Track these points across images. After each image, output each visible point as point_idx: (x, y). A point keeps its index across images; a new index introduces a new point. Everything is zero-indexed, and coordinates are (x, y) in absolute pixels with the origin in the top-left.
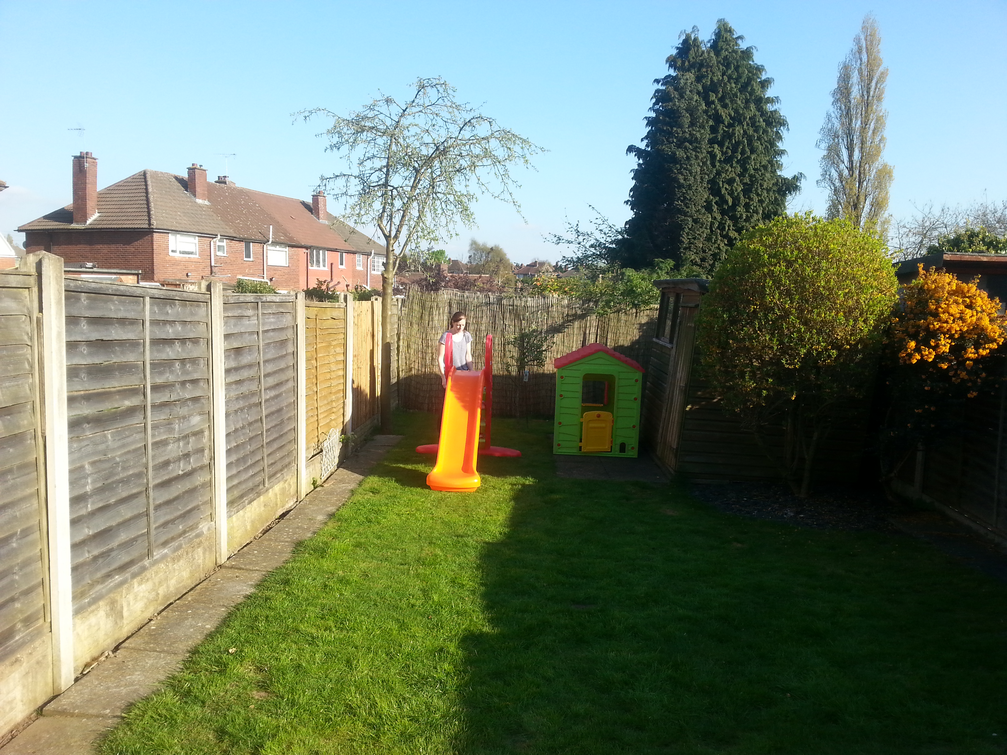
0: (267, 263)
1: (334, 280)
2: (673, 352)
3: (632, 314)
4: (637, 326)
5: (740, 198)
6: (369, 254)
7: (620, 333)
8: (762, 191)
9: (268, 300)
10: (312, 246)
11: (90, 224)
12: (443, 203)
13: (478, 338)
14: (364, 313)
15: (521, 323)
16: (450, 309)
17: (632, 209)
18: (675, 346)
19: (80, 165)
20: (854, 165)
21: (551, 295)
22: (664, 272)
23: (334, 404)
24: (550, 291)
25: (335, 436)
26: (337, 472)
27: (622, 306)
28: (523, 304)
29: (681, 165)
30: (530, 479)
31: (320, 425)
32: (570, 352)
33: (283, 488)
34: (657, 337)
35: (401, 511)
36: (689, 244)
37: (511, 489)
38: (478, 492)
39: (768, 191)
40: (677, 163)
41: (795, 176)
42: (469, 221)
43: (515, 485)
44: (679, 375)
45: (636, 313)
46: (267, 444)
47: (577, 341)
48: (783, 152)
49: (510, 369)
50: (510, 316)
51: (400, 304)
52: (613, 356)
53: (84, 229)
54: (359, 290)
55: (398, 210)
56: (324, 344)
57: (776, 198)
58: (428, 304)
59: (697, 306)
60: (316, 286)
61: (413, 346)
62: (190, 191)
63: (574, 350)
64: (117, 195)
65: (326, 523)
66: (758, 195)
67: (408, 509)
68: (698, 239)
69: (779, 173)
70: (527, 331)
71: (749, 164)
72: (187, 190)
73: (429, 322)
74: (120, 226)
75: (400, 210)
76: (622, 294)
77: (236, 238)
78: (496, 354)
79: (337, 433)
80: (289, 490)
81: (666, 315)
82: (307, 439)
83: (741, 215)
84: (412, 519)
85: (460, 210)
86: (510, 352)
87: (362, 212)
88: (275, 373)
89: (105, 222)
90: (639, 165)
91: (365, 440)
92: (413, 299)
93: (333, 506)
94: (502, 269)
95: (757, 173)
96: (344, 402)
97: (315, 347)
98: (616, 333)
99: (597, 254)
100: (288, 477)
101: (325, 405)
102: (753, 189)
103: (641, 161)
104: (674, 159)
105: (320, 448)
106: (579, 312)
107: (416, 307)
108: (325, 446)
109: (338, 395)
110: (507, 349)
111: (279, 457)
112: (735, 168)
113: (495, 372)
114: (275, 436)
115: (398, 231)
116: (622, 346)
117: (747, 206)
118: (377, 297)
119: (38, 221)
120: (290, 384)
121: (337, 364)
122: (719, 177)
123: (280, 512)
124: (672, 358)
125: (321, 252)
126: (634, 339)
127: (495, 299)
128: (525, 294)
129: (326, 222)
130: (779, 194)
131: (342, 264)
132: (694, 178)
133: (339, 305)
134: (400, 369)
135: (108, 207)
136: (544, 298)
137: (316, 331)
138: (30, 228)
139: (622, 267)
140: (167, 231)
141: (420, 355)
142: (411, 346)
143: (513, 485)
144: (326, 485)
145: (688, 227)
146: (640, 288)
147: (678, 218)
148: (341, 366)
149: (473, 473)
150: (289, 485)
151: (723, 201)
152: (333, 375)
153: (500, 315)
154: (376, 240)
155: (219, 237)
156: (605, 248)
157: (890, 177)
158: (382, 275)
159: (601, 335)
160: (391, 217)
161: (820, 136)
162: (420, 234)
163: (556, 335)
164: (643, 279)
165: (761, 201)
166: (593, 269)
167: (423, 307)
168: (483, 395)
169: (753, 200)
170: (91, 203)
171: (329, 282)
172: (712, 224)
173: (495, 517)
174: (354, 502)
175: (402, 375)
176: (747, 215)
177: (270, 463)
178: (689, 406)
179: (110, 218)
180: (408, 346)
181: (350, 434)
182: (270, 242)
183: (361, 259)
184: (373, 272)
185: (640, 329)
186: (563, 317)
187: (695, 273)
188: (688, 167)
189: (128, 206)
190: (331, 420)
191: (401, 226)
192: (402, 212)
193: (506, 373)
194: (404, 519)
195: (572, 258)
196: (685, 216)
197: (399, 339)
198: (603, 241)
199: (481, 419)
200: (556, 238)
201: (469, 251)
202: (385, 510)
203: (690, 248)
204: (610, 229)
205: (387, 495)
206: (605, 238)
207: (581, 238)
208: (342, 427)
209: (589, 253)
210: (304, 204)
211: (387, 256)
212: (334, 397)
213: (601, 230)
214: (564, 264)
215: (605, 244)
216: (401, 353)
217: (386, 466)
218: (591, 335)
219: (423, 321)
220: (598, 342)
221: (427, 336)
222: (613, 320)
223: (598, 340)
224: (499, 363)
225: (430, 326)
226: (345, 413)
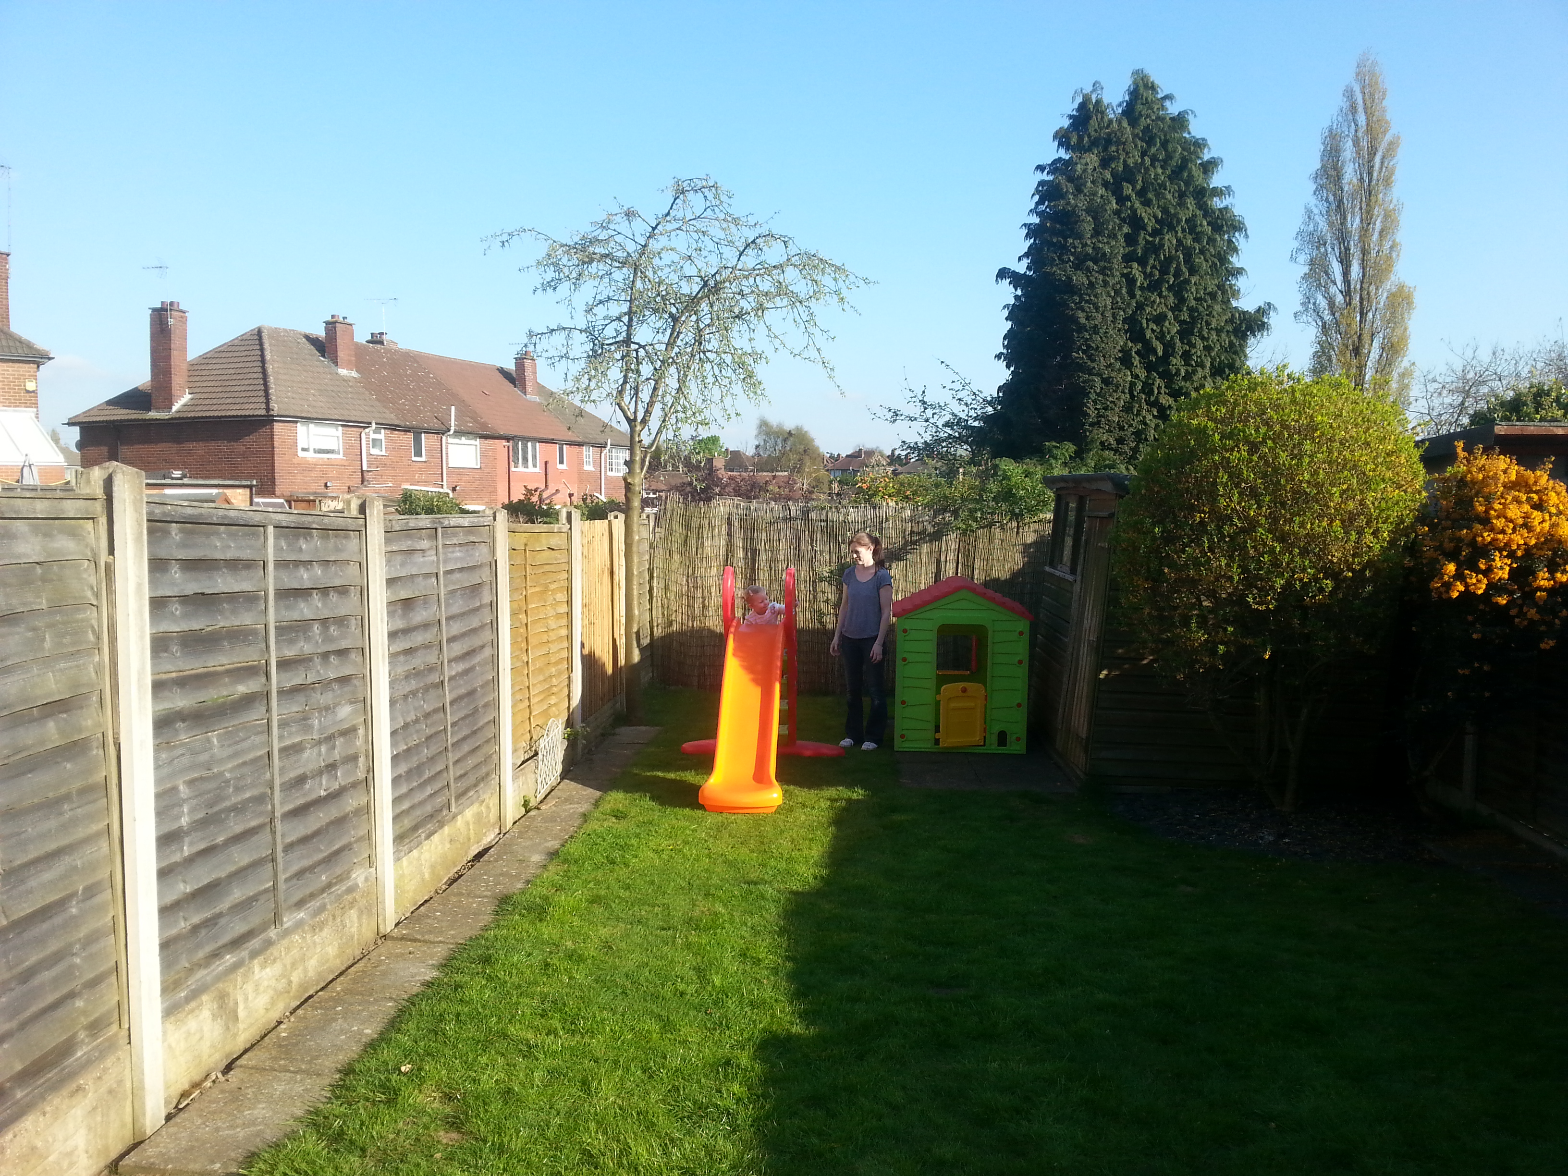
0: (447, 464)
1: (550, 487)
2: (1077, 587)
3: (1011, 529)
4: (1020, 548)
5: (1175, 344)
6: (603, 446)
7: (993, 560)
8: (1209, 333)
9: (452, 524)
10: (515, 436)
11: (177, 412)
12: (715, 367)
13: (773, 572)
14: (597, 538)
15: (839, 549)
16: (730, 529)
17: (1008, 367)
18: (1079, 578)
19: (161, 321)
20: (1352, 287)
21: (884, 504)
22: (1060, 462)
23: (554, 680)
24: (882, 497)
25: (556, 731)
26: (560, 787)
27: (996, 518)
28: (842, 519)
29: (1081, 296)
30: (860, 791)
31: (533, 714)
32: (917, 591)
33: (478, 813)
34: (1052, 565)
35: (660, 845)
36: (1097, 417)
37: (831, 807)
38: (779, 813)
39: (1219, 331)
40: (1074, 293)
41: (1260, 307)
42: (756, 393)
43: (836, 800)
44: (1086, 624)
45: (1018, 528)
46: (453, 745)
47: (927, 574)
48: (1240, 271)
49: (824, 620)
50: (822, 537)
51: (652, 524)
52: (984, 595)
53: (169, 419)
54: (588, 501)
55: (648, 379)
56: (537, 589)
57: (1231, 342)
58: (695, 522)
59: (1112, 515)
60: (522, 498)
61: (674, 588)
62: (329, 357)
63: (923, 587)
64: (217, 367)
65: (545, 867)
66: (1203, 338)
67: (671, 842)
68: (1112, 409)
69: (1234, 304)
70: (848, 560)
71: (1187, 292)
72: (323, 356)
73: (697, 549)
74: (223, 414)
75: (650, 379)
76: (994, 499)
77: (399, 426)
78: (802, 597)
79: (560, 726)
80: (488, 816)
81: (1065, 530)
82: (513, 735)
83: (1178, 370)
84: (678, 858)
85: (742, 377)
86: (824, 593)
87: (593, 384)
88: (463, 635)
89: (200, 408)
90: (1017, 297)
91: (603, 735)
92: (673, 514)
93: (555, 839)
94: (808, 463)
95: (1201, 305)
96: (569, 677)
97: (524, 593)
98: (988, 560)
99: (955, 437)
100: (486, 796)
101: (540, 682)
102: (1196, 330)
103: (1019, 292)
104: (1069, 288)
105: (533, 749)
106: (930, 529)
107: (678, 528)
108: (542, 746)
109: (560, 667)
110: (818, 589)
111: (472, 765)
112: (1165, 297)
113: (800, 624)
114: (465, 732)
115: (648, 412)
116: (997, 580)
117: (1186, 356)
118: (616, 513)
119: (99, 408)
120: (487, 652)
121: (557, 619)
122: (1141, 313)
123: (475, 850)
124: (1075, 597)
125: (530, 444)
126: (1015, 568)
127: (798, 512)
128: (844, 502)
129: (537, 399)
130: (1236, 336)
131: (561, 462)
132: (1102, 314)
133: (560, 528)
134: (655, 624)
135: (205, 384)
136: (875, 508)
137: (525, 568)
138: (87, 419)
139: (994, 457)
140: (295, 419)
141: (685, 602)
142: (670, 588)
143: (833, 800)
144: (543, 807)
145: (1095, 392)
146: (1023, 490)
147: (1079, 377)
148: (564, 622)
149: (770, 783)
150: (488, 807)
151: (1148, 349)
152: (553, 636)
153: (807, 535)
154: (614, 424)
155: (374, 426)
156: (967, 427)
157: (1410, 304)
158: (625, 479)
159: (963, 564)
160: (636, 390)
161: (1296, 244)
162: (681, 415)
163: (894, 565)
164: (1027, 474)
165: (1208, 349)
166: (950, 460)
167: (688, 527)
168: (783, 661)
169: (1195, 347)
170: (178, 379)
171: (543, 491)
172: (1132, 385)
173: (806, 852)
174: (588, 832)
175: (658, 632)
176: (1187, 371)
177: (458, 774)
178: (1105, 672)
179: (207, 402)
180: (666, 588)
181: (579, 726)
182: (452, 432)
183: (591, 453)
184: (609, 474)
185: (1024, 552)
186: (904, 537)
187: (1107, 462)
188: (1092, 298)
189: (234, 383)
190: (550, 706)
191: (651, 404)
192: (653, 383)
193: (817, 625)
194: (666, 858)
195: (916, 443)
196: (1090, 374)
197: (652, 577)
198: (963, 416)
199: (781, 698)
200: (891, 414)
201: (757, 436)
202: (635, 844)
203: (1099, 423)
204: (973, 397)
205: (639, 821)
206: (966, 412)
207: (929, 412)
208: (567, 715)
209: (942, 435)
210: (502, 371)
211: (631, 449)
212: (554, 669)
213: (960, 400)
214: (904, 453)
215: (967, 421)
216: (655, 599)
217: (636, 774)
218: (948, 565)
219: (688, 548)
220: (959, 575)
221: (695, 571)
222: (981, 540)
223: (959, 572)
224: (806, 610)
225: (699, 556)
226: (571, 695)
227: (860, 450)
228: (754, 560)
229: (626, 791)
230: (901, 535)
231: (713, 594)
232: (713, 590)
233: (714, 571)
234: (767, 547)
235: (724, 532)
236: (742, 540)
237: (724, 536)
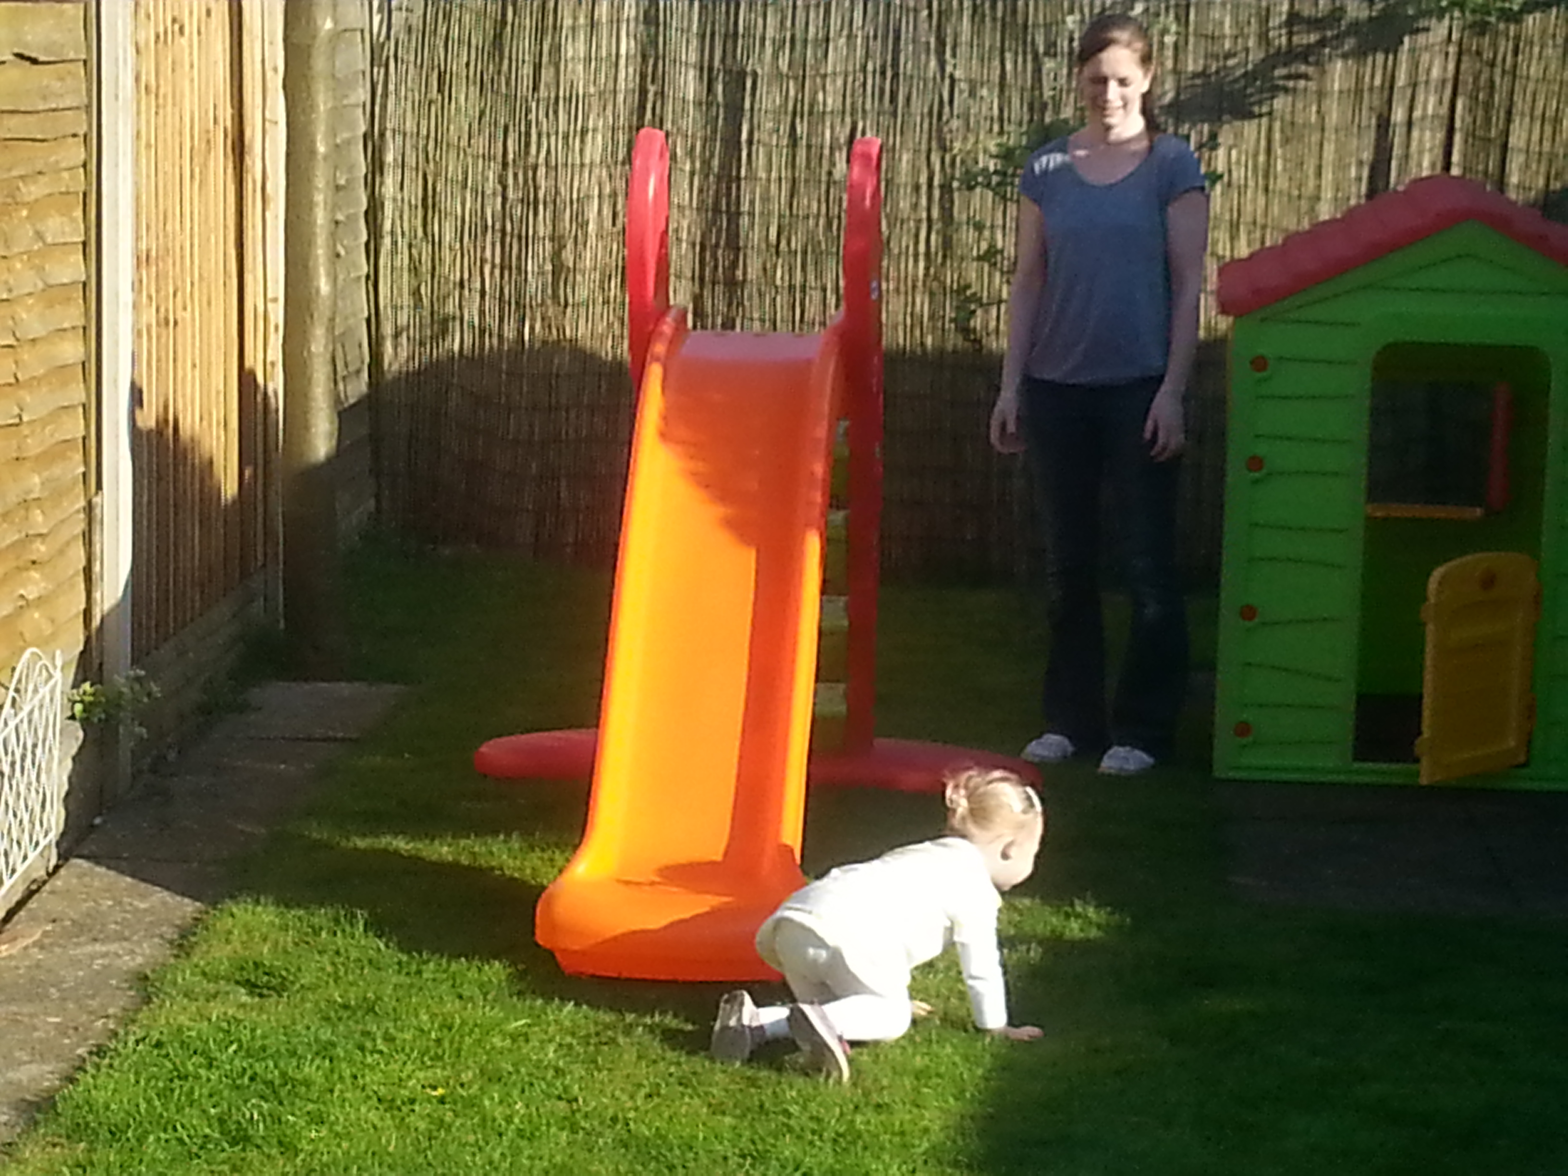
13: (802, 153)
14: (189, 24)
15: (1038, 70)
23: (37, 516)
25: (44, 691)
26: (58, 882)
30: (1091, 912)
32: (1306, 224)
35: (401, 1083)
47: (1341, 166)
49: (977, 322)
61: (454, 204)
63: (1325, 212)
65: (8, 1149)
67: (440, 1073)
73: (537, 68)
78: (900, 242)
79: (58, 675)
84: (463, 1128)
86: (979, 227)
91: (204, 709)
93: (41, 1055)
96: (89, 508)
109: (57, 470)
110: (960, 215)
113: (895, 335)
121: (49, 306)
134: (388, 329)
141: (492, 252)
142: (442, 201)
144: (3, 949)
148: (73, 315)
152: (32, 362)
153: (924, 26)
159: (1470, 135)
163: (1225, 136)
168: (834, 464)
174: (155, 1036)
175: (396, 357)
180: (428, 204)
181: (121, 676)
186: (1264, 37)
190: (25, 605)
193: (955, 340)
194: (422, 1125)
197: (376, 166)
199: (826, 588)
202: (319, 1078)
205: (330, 1002)
208: (82, 638)
212: (36, 480)
216: (387, 241)
217: (317, 845)
218: (1415, 134)
219: (506, 62)
220: (1455, 171)
221: (528, 145)
222: (1536, 50)
223: (1456, 157)
224: (914, 287)
225: (543, 92)
226: (97, 568)
228: (735, 111)
229: (285, 902)
230: (1255, 26)
231: (592, 228)
232: (592, 214)
233: (594, 150)
234: (783, 64)
235: (633, 13)
236: (694, 42)
237: (632, 25)
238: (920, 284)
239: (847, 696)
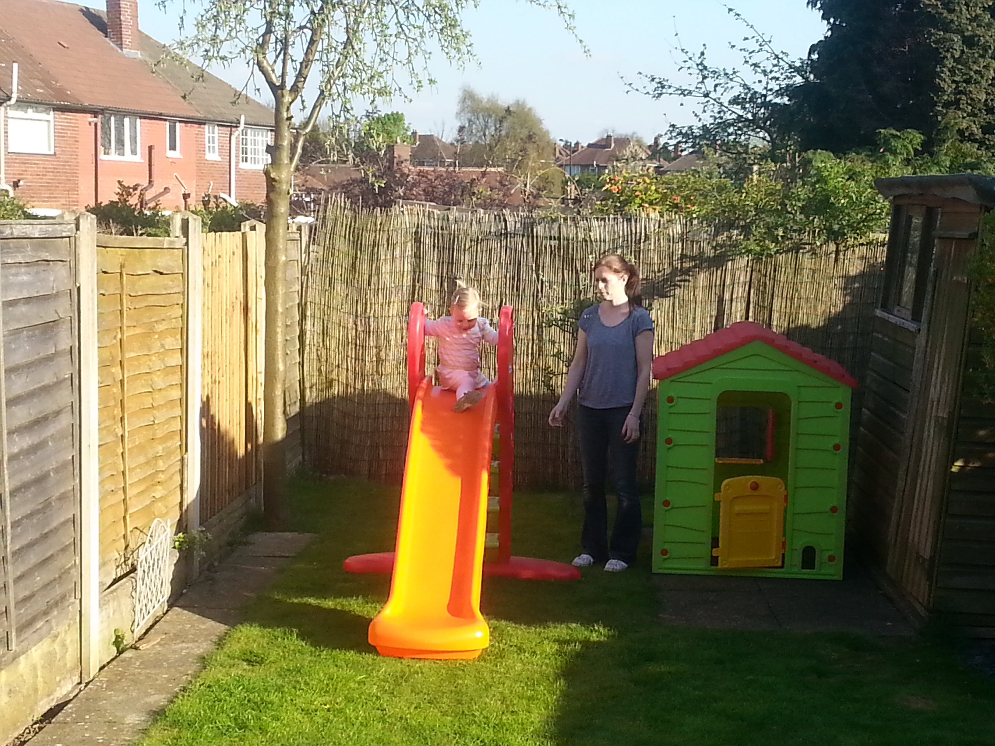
1: (155, 184)
2: (921, 340)
3: (827, 255)
4: (840, 282)
6: (233, 125)
7: (800, 298)
9: (16, 234)
10: (107, 109)
12: (400, 11)
14: (226, 258)
15: (577, 278)
16: (418, 248)
21: (643, 215)
22: (900, 158)
23: (161, 463)
24: (641, 205)
25: (163, 536)
26: (167, 617)
27: (805, 237)
28: (581, 236)
30: (601, 630)
31: (130, 511)
32: (689, 342)
33: (50, 653)
34: (884, 307)
35: (311, 703)
36: (955, 94)
37: (559, 653)
38: (485, 660)
42: (459, 50)
43: (567, 642)
44: (933, 393)
45: (837, 252)
46: (14, 554)
47: (703, 317)
49: (553, 382)
50: (553, 261)
51: (305, 239)
52: (785, 350)
54: (212, 205)
55: (301, 28)
56: (138, 331)
58: (368, 238)
59: (975, 235)
60: (115, 198)
61: (336, 333)
63: (697, 336)
65: (145, 731)
67: (328, 699)
68: (976, 82)
70: (590, 295)
73: (370, 276)
75: (305, 27)
76: (803, 209)
78: (521, 348)
79: (168, 530)
80: (63, 657)
81: (905, 256)
82: (101, 542)
84: (337, 722)
85: (439, 26)
86: (554, 343)
87: (222, 34)
88: (31, 395)
91: (230, 544)
92: (335, 224)
93: (159, 691)
94: (533, 154)
96: (182, 459)
97: (119, 336)
98: (792, 299)
99: (747, 120)
100: (61, 629)
101: (140, 466)
105: (130, 562)
106: (709, 252)
107: (342, 245)
108: (142, 558)
109: (169, 444)
110: (545, 337)
111: (41, 584)
113: (519, 387)
114: (32, 536)
115: (301, 76)
116: (806, 327)
118: (254, 222)
120: (65, 420)
121: (167, 375)
123: (44, 707)
125: (127, 121)
126: (833, 311)
127: (518, 225)
128: (584, 212)
129: (139, 55)
131: (173, 147)
133: (172, 242)
134: (307, 385)
136: (629, 220)
137: (121, 300)
139: (804, 147)
141: (351, 353)
142: (330, 331)
143: (562, 642)
144: (143, 646)
145: (953, 56)
146: (844, 197)
147: (931, 34)
148: (176, 379)
149: (473, 616)
150: (64, 645)
152: (159, 399)
153: (530, 260)
154: (251, 94)
156: (766, 104)
158: (267, 173)
159: (757, 303)
160: (285, 43)
162: (349, 81)
163: (655, 305)
164: (852, 176)
166: (739, 153)
167: (357, 244)
168: (493, 441)
171: (146, 189)
173: (522, 716)
174: (208, 683)
175: (311, 397)
177: (21, 596)
178: (959, 463)
180: (325, 333)
181: (195, 530)
182: (13, 101)
183: (216, 135)
184: (242, 165)
185: (845, 288)
186: (671, 264)
187: (969, 160)
190: (155, 500)
191: (306, 63)
192: (309, 33)
194: (320, 721)
195: (690, 128)
196: (946, 31)
197: (303, 317)
198: (759, 89)
200: (655, 85)
201: (458, 114)
202: (276, 700)
203: (956, 104)
204: (775, 62)
205: (282, 668)
206: (764, 83)
207: (710, 83)
208: (179, 515)
209: (728, 116)
210: (87, 13)
211: (276, 130)
212: (160, 448)
213: (755, 65)
214: (673, 142)
215: (765, 96)
216: (307, 348)
217: (278, 602)
218: (734, 304)
219: (357, 274)
220: (751, 320)
221: (366, 308)
222: (783, 270)
223: (751, 314)
224: (527, 367)
225: (373, 286)
226: (185, 485)
227: (609, 137)
229: (263, 625)
230: (667, 261)
231: (393, 343)
232: (393, 337)
233: (394, 310)
234: (472, 276)
235: (410, 253)
236: (435, 265)
237: (409, 258)
238: (529, 366)
239: (499, 538)
